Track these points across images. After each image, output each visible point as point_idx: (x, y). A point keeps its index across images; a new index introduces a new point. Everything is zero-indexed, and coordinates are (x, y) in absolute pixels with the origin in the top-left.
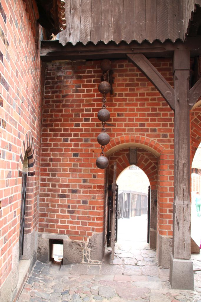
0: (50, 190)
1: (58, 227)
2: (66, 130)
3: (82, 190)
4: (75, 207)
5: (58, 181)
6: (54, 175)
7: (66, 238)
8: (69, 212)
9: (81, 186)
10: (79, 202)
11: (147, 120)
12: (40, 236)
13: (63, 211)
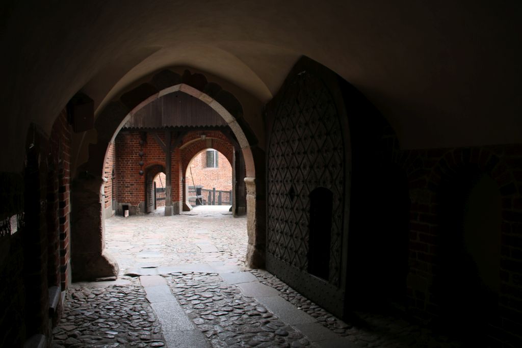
0: (122, 185)
1: (126, 200)
2: (127, 159)
3: (135, 184)
4: (133, 191)
5: (125, 180)
6: (123, 178)
7: (130, 205)
8: (130, 193)
9: (135, 183)
10: (134, 189)
11: (161, 154)
12: (118, 204)
13: (128, 193)
